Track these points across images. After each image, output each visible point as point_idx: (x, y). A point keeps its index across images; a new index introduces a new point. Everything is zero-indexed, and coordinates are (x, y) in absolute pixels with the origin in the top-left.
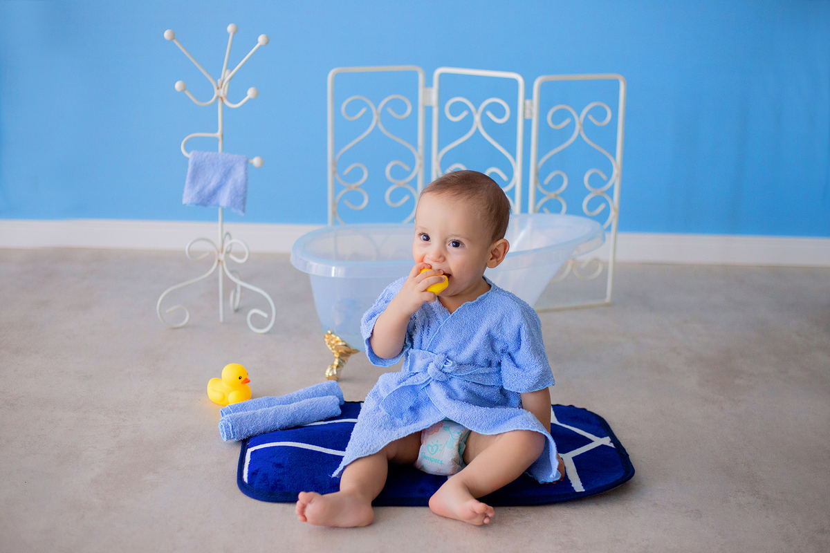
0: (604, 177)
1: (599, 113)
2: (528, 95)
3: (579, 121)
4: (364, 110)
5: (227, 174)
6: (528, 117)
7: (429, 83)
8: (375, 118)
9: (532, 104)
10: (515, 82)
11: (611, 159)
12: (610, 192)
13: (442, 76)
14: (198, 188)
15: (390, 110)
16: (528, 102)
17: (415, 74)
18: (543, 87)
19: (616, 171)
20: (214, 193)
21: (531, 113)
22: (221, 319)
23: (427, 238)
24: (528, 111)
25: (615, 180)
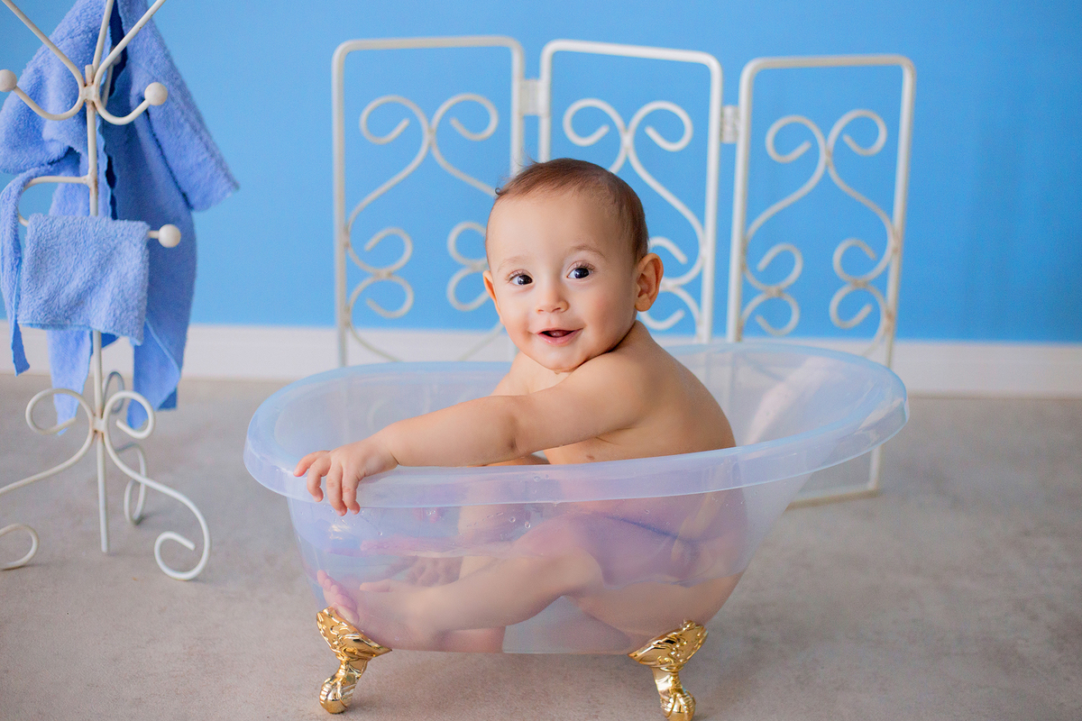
0: (870, 254)
1: (863, 131)
2: (730, 97)
3: (826, 145)
4: (404, 124)
5: (105, 263)
6: (728, 139)
7: (532, 72)
8: (427, 138)
9: (736, 115)
10: (704, 71)
11: (883, 216)
12: (882, 282)
13: (557, 56)
14: (44, 293)
15: (454, 122)
16: (729, 111)
17: (505, 54)
18: (758, 80)
19: (892, 243)
20: (80, 301)
21: (736, 133)
22: (104, 548)
23: (527, 280)
24: (728, 128)
25: (891, 260)
